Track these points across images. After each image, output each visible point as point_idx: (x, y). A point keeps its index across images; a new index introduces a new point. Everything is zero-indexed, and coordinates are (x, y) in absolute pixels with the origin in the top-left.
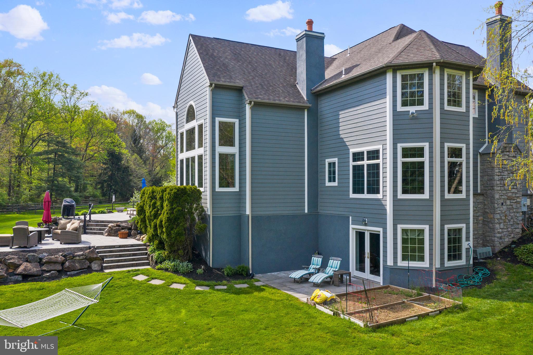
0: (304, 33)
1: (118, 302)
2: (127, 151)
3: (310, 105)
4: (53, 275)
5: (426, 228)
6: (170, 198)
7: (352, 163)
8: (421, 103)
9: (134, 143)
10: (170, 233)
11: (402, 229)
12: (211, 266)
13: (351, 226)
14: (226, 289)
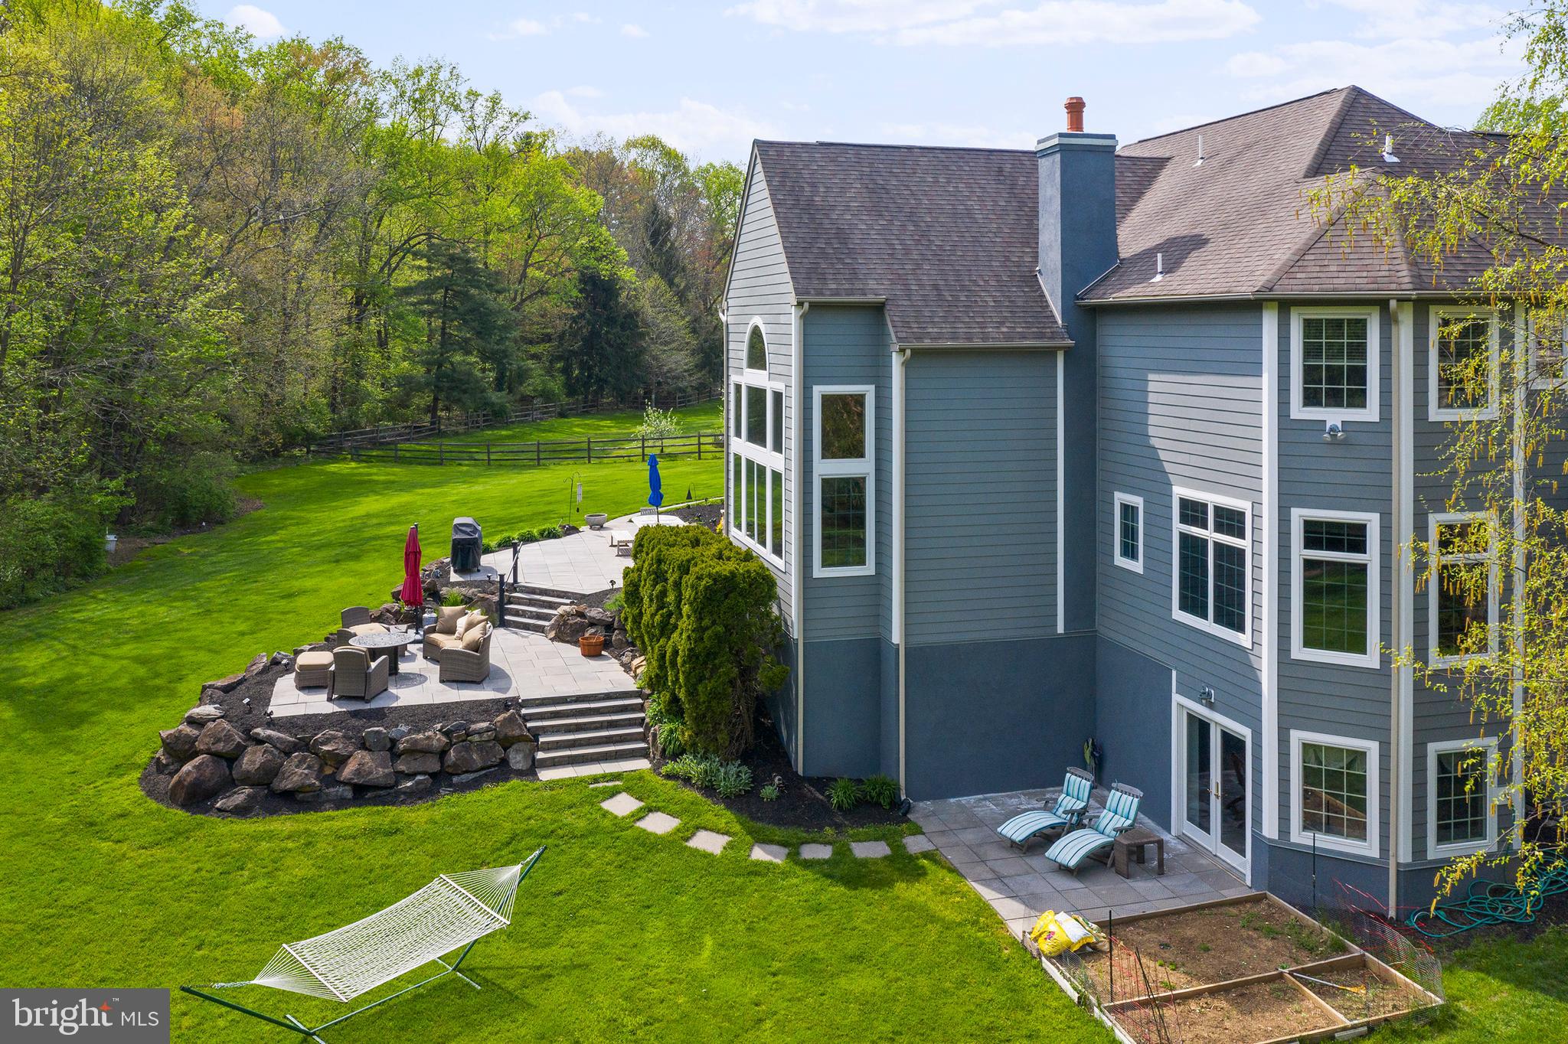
0: (1056, 141)
1: (560, 893)
2: (633, 271)
3: (1070, 342)
4: (421, 786)
5: (1372, 748)
6: (695, 599)
7: (1178, 527)
8: (1358, 399)
9: (653, 243)
10: (696, 689)
11: (1304, 745)
12: (800, 772)
13: (1177, 698)
14: (826, 862)
